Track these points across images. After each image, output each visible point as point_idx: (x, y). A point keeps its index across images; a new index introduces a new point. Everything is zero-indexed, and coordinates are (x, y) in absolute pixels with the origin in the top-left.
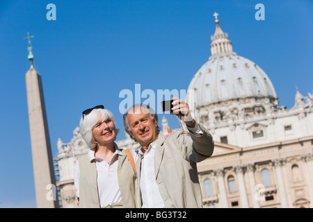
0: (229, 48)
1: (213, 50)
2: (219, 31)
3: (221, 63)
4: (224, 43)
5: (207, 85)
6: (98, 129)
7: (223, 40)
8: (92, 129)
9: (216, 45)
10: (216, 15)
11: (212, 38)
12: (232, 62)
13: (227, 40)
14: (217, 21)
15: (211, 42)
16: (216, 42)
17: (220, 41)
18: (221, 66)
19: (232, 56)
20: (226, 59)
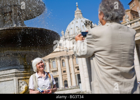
0: (81, 15)
1: (75, 16)
2: (78, 9)
3: (77, 20)
4: (79, 13)
5: (71, 28)
6: (38, 66)
7: (79, 12)
8: (36, 65)
9: (76, 14)
10: (77, 3)
11: (75, 12)
12: (81, 20)
13: (80, 12)
14: (77, 5)
15: (75, 13)
16: (76, 13)
17: (78, 12)
18: (77, 21)
19: (81, 18)
20: (79, 19)
